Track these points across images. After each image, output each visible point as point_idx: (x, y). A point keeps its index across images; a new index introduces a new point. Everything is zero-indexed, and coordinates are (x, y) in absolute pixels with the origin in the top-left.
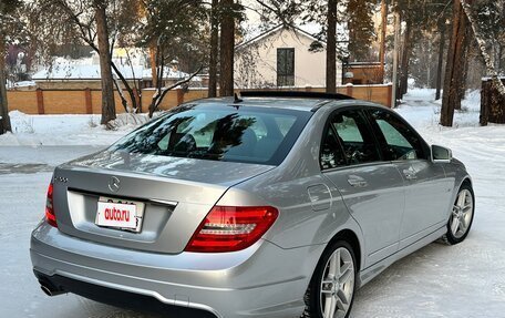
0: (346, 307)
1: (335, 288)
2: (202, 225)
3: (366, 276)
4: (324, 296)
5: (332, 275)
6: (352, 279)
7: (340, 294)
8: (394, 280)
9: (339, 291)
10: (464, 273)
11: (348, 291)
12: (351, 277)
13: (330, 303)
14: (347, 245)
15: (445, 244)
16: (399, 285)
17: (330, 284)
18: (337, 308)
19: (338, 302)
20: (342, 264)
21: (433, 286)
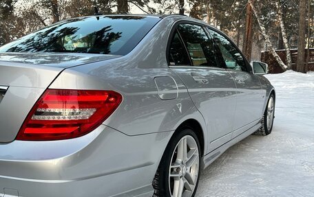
0: (192, 187)
1: (183, 171)
2: (34, 111)
3: (208, 160)
4: (173, 179)
5: (179, 160)
6: (198, 163)
7: (187, 177)
8: (228, 161)
9: (187, 174)
10: (277, 155)
11: (194, 174)
12: (196, 161)
13: (179, 185)
14: (193, 133)
15: (263, 135)
16: (232, 165)
17: (178, 169)
18: (185, 189)
19: (185, 184)
20: (188, 150)
21: (258, 165)
